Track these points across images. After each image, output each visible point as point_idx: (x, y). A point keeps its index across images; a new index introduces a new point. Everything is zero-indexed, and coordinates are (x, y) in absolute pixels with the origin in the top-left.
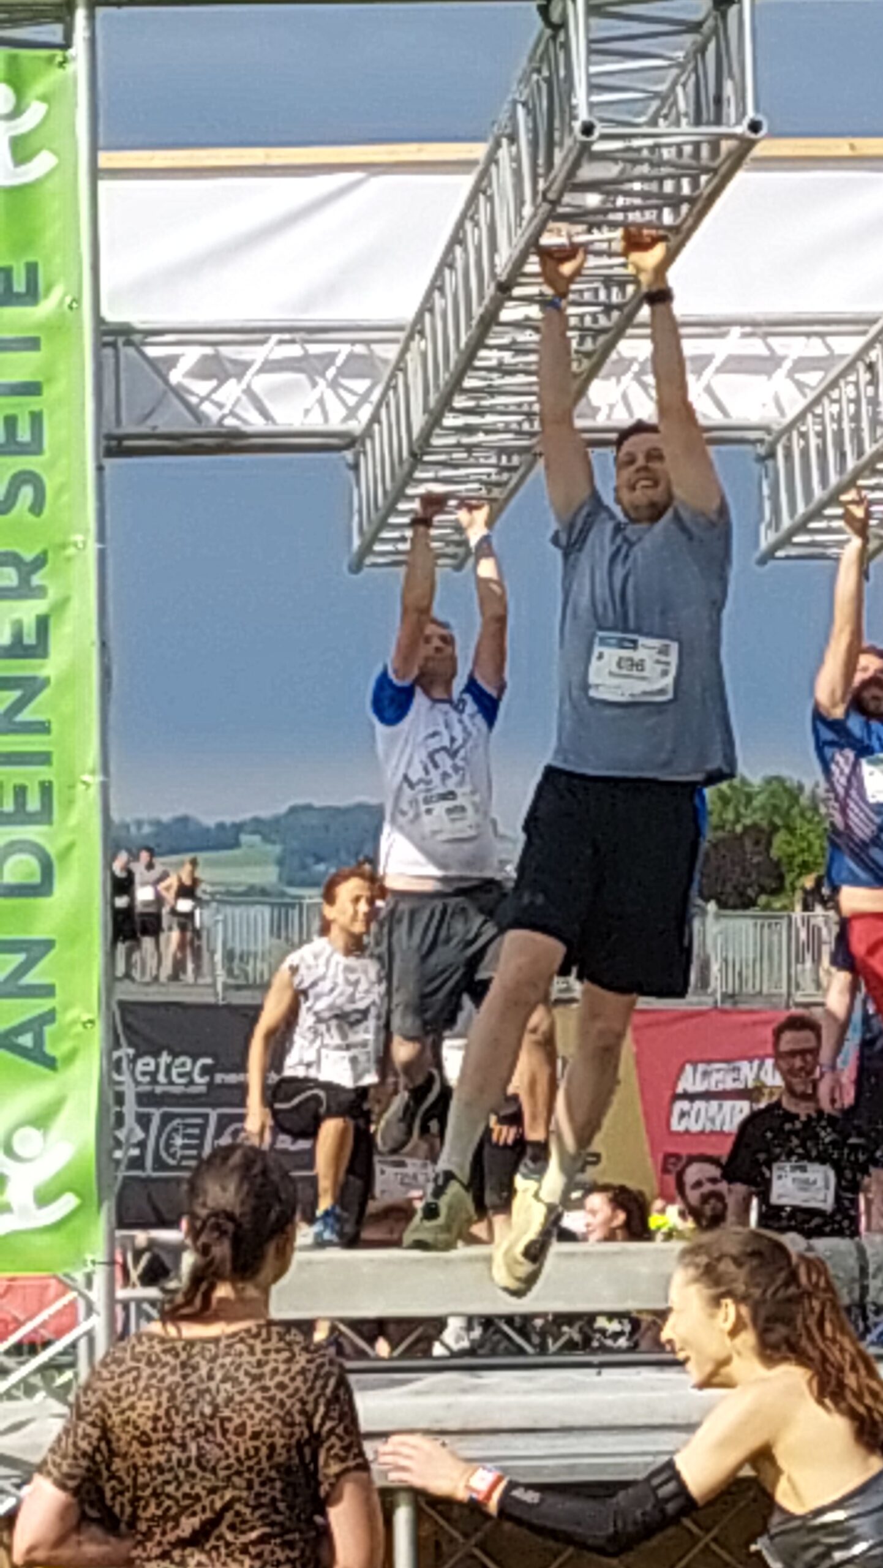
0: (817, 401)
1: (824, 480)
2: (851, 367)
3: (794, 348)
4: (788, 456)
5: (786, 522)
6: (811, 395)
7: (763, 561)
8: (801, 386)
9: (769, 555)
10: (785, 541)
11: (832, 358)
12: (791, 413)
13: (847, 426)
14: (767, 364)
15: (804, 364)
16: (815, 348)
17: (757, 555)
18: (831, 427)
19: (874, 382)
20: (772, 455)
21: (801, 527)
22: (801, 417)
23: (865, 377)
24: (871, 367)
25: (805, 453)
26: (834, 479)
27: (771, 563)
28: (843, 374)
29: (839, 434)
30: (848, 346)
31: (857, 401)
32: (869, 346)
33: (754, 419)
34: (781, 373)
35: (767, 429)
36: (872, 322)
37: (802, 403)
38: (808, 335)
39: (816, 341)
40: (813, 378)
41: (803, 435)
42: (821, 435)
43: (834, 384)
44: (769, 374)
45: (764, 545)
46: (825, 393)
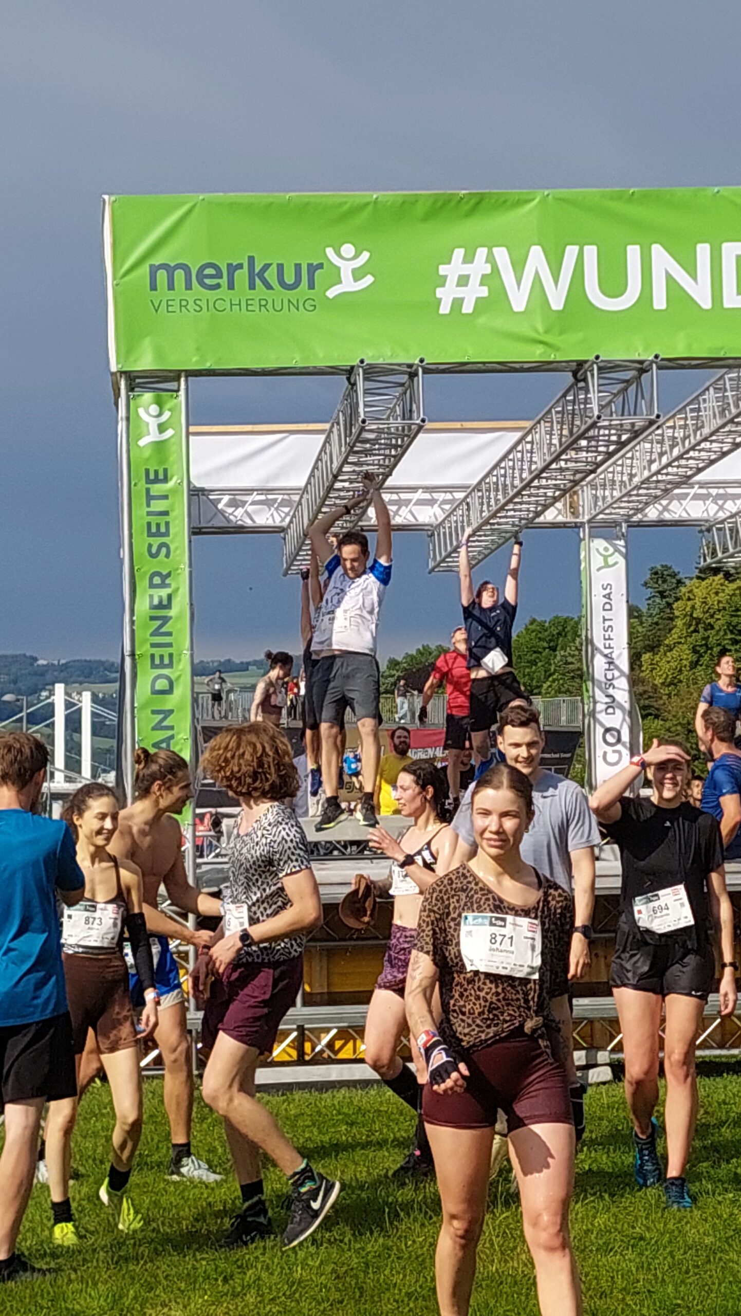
0: (449, 516)
1: (446, 550)
2: (461, 503)
3: (441, 496)
4: (439, 535)
5: (438, 558)
6: (447, 513)
7: (430, 573)
8: (442, 509)
9: (432, 570)
10: (438, 565)
11: (454, 500)
12: (440, 520)
13: (459, 524)
14: (431, 502)
15: (445, 502)
16: (449, 496)
17: (428, 571)
18: (454, 525)
19: (468, 510)
20: (433, 535)
21: (443, 561)
22: (443, 521)
23: (465, 507)
24: (468, 504)
25: (445, 534)
26: (449, 549)
27: (433, 573)
28: (458, 506)
29: (456, 528)
30: (460, 495)
31: (463, 516)
32: (467, 497)
33: (427, 521)
34: (436, 506)
35: (431, 526)
36: (469, 487)
37: (443, 516)
38: (446, 492)
39: (448, 494)
40: (447, 507)
41: (444, 528)
42: (450, 528)
43: (455, 510)
44: (432, 506)
45: (430, 567)
46: (452, 513)
